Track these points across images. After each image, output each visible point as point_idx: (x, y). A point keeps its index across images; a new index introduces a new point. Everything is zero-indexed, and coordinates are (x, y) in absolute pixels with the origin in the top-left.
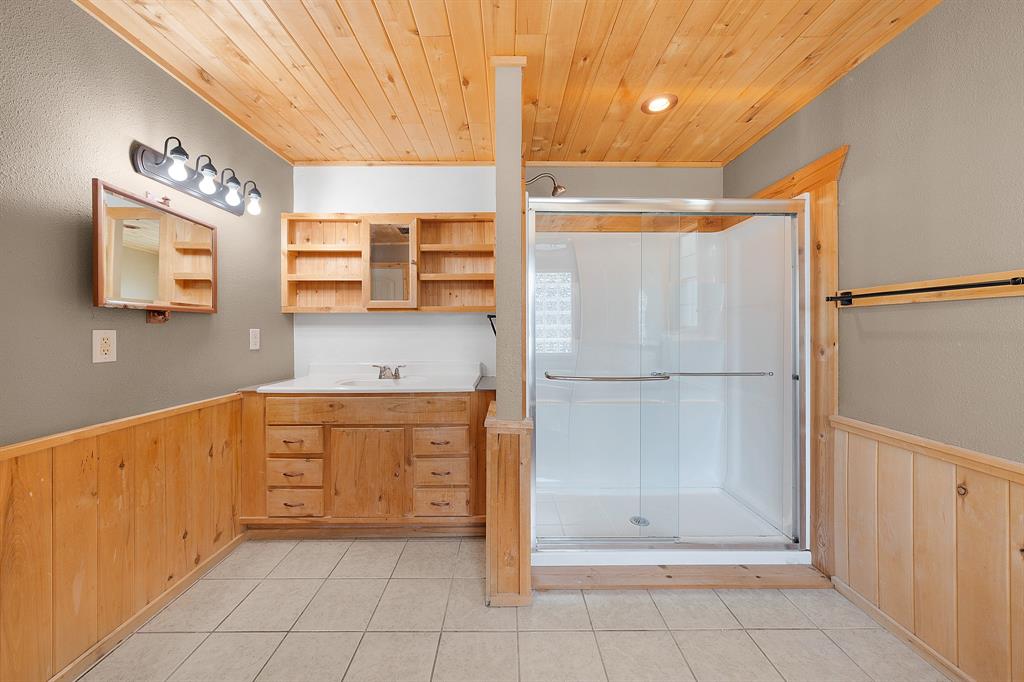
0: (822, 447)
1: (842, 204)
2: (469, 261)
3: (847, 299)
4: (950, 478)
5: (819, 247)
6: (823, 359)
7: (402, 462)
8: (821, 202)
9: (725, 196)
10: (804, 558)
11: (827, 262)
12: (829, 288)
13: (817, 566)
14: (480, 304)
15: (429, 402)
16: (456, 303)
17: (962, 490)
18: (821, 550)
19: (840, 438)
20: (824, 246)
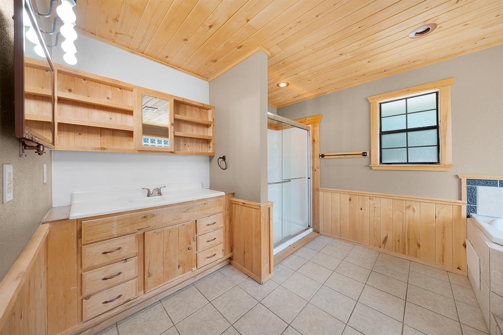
0: (316, 197)
1: (321, 130)
2: (195, 128)
3: (323, 156)
4: (348, 197)
5: (314, 141)
6: (316, 172)
7: (192, 240)
8: (315, 128)
9: (277, 114)
10: (311, 230)
11: (317, 145)
12: (317, 154)
13: (314, 231)
14: (201, 151)
15: (205, 204)
16: (188, 150)
17: (350, 200)
18: (316, 226)
19: (321, 193)
20: (316, 141)
